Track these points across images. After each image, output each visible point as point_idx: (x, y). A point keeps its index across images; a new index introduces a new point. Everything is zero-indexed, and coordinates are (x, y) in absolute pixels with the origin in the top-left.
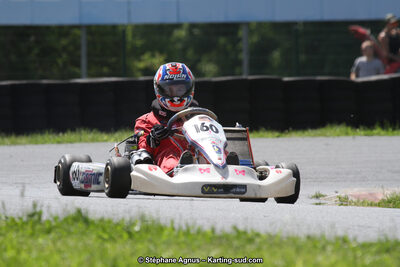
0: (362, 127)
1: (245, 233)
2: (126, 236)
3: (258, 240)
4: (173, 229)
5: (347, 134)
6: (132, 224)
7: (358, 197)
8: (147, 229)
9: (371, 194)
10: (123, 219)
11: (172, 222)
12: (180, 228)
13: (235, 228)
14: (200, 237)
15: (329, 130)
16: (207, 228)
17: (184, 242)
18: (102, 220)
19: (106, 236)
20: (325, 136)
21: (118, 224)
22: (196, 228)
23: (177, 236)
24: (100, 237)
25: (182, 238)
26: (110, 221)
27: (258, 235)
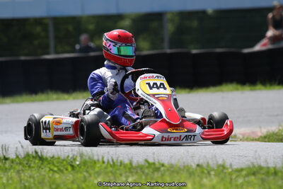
0: (247, 84)
1: (154, 164)
2: (70, 168)
3: (162, 169)
4: (104, 162)
5: (237, 89)
6: (75, 159)
7: (243, 135)
8: (84, 163)
9: (253, 133)
10: (68, 156)
11: (103, 158)
12: (108, 162)
13: (146, 161)
14: (122, 167)
15: (224, 87)
16: (127, 162)
17: (111, 172)
18: (53, 157)
19: (56, 169)
20: (222, 91)
21: (64, 160)
22: (119, 161)
23: (106, 168)
24: (51, 170)
25: (110, 169)
26: (59, 158)
27: (163, 165)
